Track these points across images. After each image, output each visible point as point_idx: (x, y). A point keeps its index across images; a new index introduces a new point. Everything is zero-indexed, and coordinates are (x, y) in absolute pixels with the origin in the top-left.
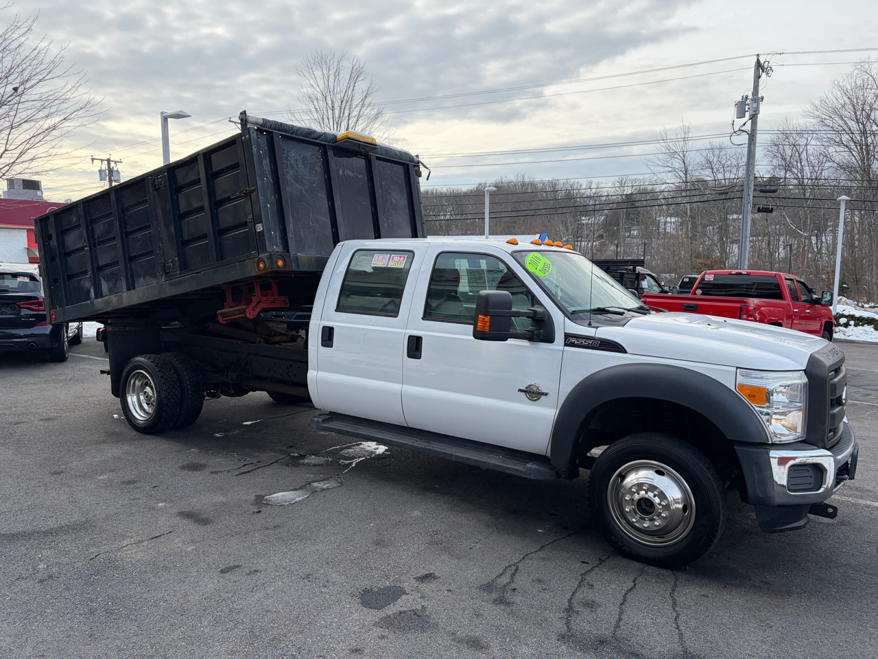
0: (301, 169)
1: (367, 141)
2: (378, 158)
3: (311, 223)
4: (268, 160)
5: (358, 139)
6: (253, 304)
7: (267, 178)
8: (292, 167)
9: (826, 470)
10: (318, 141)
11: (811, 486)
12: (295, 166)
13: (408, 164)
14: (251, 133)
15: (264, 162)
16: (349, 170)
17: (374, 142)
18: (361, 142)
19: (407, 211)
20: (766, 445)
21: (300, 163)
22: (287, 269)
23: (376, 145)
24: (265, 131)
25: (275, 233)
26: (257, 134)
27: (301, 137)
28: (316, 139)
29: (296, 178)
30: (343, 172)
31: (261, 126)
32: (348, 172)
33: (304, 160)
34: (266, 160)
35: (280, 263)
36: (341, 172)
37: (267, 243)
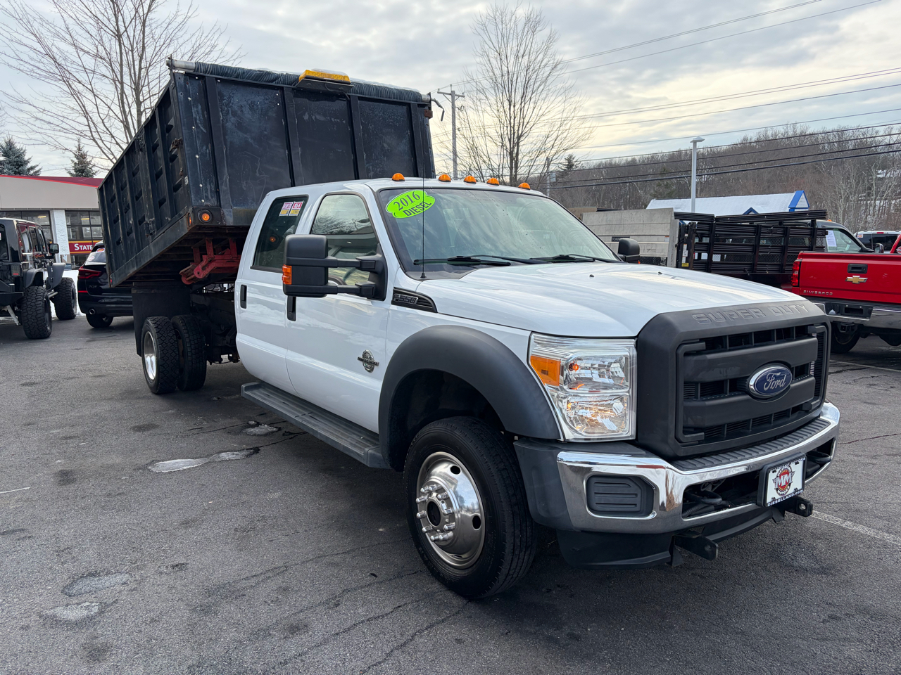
0: (247, 114)
1: (335, 79)
2: (360, 98)
3: (257, 174)
4: (200, 107)
5: (321, 77)
6: (203, 263)
7: (197, 127)
8: (234, 114)
9: (657, 488)
10: (274, 84)
11: (637, 509)
12: (239, 112)
13: (410, 104)
14: (177, 78)
15: (194, 110)
16: (319, 114)
17: (346, 80)
18: (325, 80)
19: (407, 157)
20: (558, 443)
21: (246, 110)
22: (214, 224)
23: (350, 84)
24: (197, 76)
25: (205, 185)
26: (184, 79)
27: (249, 81)
28: (272, 81)
29: (240, 126)
30: (310, 117)
31: (194, 70)
32: (318, 117)
33: (252, 107)
34: (197, 107)
35: (206, 217)
36: (306, 117)
37: (192, 196)
